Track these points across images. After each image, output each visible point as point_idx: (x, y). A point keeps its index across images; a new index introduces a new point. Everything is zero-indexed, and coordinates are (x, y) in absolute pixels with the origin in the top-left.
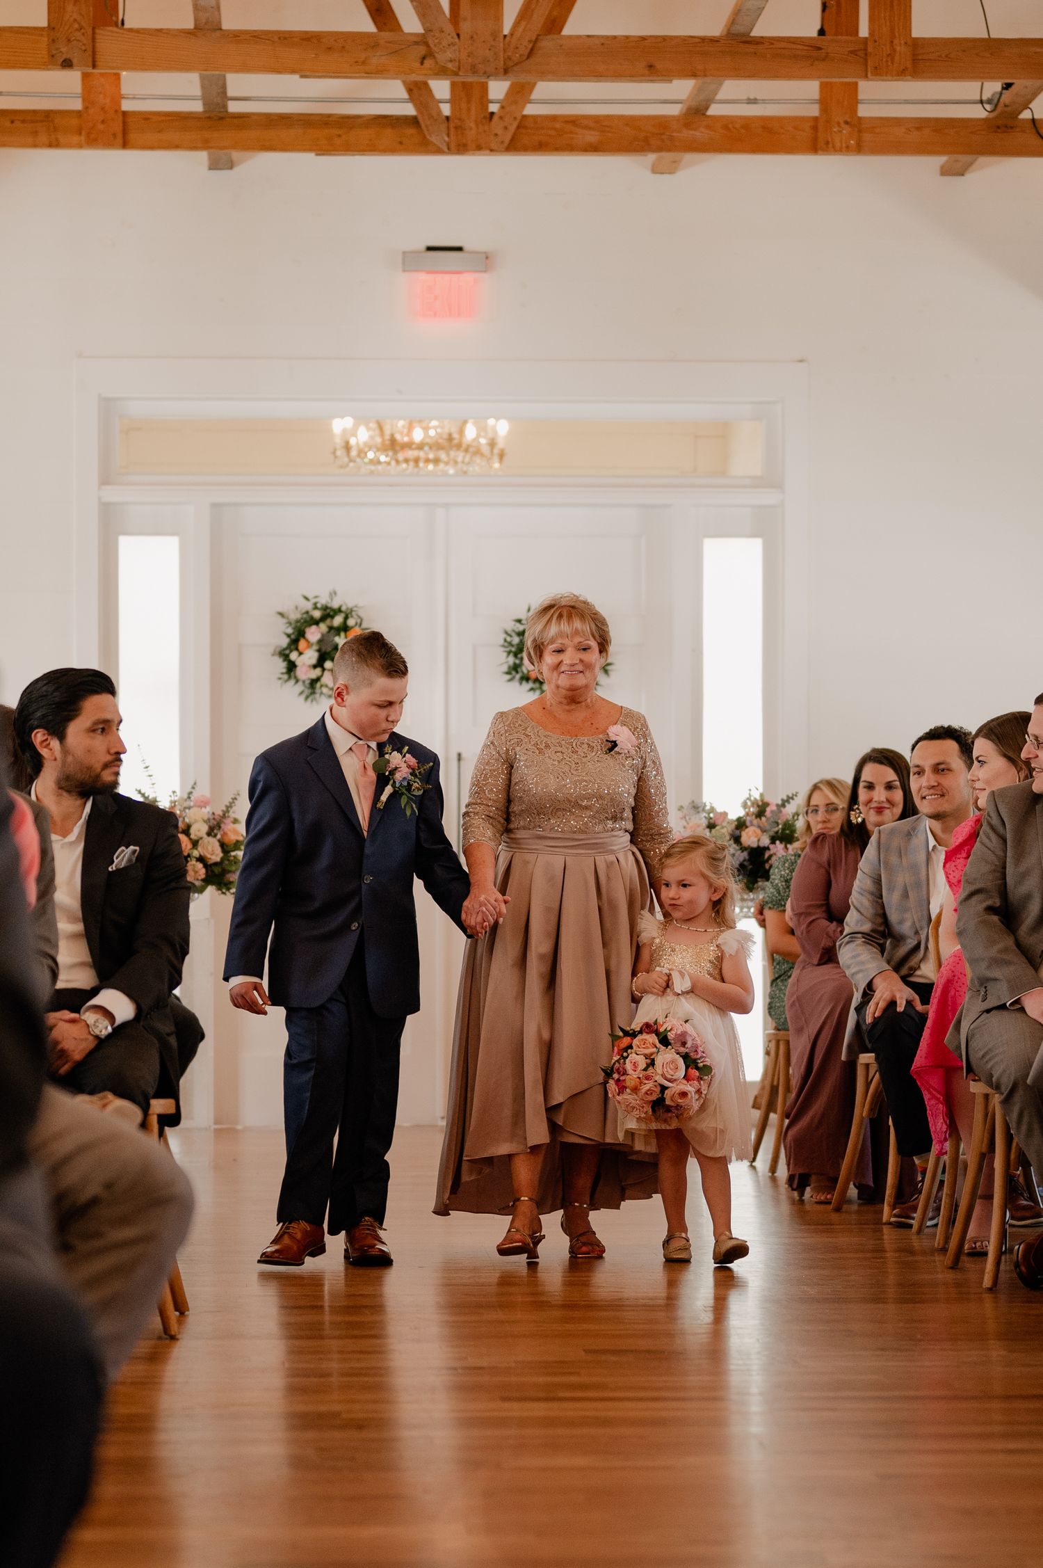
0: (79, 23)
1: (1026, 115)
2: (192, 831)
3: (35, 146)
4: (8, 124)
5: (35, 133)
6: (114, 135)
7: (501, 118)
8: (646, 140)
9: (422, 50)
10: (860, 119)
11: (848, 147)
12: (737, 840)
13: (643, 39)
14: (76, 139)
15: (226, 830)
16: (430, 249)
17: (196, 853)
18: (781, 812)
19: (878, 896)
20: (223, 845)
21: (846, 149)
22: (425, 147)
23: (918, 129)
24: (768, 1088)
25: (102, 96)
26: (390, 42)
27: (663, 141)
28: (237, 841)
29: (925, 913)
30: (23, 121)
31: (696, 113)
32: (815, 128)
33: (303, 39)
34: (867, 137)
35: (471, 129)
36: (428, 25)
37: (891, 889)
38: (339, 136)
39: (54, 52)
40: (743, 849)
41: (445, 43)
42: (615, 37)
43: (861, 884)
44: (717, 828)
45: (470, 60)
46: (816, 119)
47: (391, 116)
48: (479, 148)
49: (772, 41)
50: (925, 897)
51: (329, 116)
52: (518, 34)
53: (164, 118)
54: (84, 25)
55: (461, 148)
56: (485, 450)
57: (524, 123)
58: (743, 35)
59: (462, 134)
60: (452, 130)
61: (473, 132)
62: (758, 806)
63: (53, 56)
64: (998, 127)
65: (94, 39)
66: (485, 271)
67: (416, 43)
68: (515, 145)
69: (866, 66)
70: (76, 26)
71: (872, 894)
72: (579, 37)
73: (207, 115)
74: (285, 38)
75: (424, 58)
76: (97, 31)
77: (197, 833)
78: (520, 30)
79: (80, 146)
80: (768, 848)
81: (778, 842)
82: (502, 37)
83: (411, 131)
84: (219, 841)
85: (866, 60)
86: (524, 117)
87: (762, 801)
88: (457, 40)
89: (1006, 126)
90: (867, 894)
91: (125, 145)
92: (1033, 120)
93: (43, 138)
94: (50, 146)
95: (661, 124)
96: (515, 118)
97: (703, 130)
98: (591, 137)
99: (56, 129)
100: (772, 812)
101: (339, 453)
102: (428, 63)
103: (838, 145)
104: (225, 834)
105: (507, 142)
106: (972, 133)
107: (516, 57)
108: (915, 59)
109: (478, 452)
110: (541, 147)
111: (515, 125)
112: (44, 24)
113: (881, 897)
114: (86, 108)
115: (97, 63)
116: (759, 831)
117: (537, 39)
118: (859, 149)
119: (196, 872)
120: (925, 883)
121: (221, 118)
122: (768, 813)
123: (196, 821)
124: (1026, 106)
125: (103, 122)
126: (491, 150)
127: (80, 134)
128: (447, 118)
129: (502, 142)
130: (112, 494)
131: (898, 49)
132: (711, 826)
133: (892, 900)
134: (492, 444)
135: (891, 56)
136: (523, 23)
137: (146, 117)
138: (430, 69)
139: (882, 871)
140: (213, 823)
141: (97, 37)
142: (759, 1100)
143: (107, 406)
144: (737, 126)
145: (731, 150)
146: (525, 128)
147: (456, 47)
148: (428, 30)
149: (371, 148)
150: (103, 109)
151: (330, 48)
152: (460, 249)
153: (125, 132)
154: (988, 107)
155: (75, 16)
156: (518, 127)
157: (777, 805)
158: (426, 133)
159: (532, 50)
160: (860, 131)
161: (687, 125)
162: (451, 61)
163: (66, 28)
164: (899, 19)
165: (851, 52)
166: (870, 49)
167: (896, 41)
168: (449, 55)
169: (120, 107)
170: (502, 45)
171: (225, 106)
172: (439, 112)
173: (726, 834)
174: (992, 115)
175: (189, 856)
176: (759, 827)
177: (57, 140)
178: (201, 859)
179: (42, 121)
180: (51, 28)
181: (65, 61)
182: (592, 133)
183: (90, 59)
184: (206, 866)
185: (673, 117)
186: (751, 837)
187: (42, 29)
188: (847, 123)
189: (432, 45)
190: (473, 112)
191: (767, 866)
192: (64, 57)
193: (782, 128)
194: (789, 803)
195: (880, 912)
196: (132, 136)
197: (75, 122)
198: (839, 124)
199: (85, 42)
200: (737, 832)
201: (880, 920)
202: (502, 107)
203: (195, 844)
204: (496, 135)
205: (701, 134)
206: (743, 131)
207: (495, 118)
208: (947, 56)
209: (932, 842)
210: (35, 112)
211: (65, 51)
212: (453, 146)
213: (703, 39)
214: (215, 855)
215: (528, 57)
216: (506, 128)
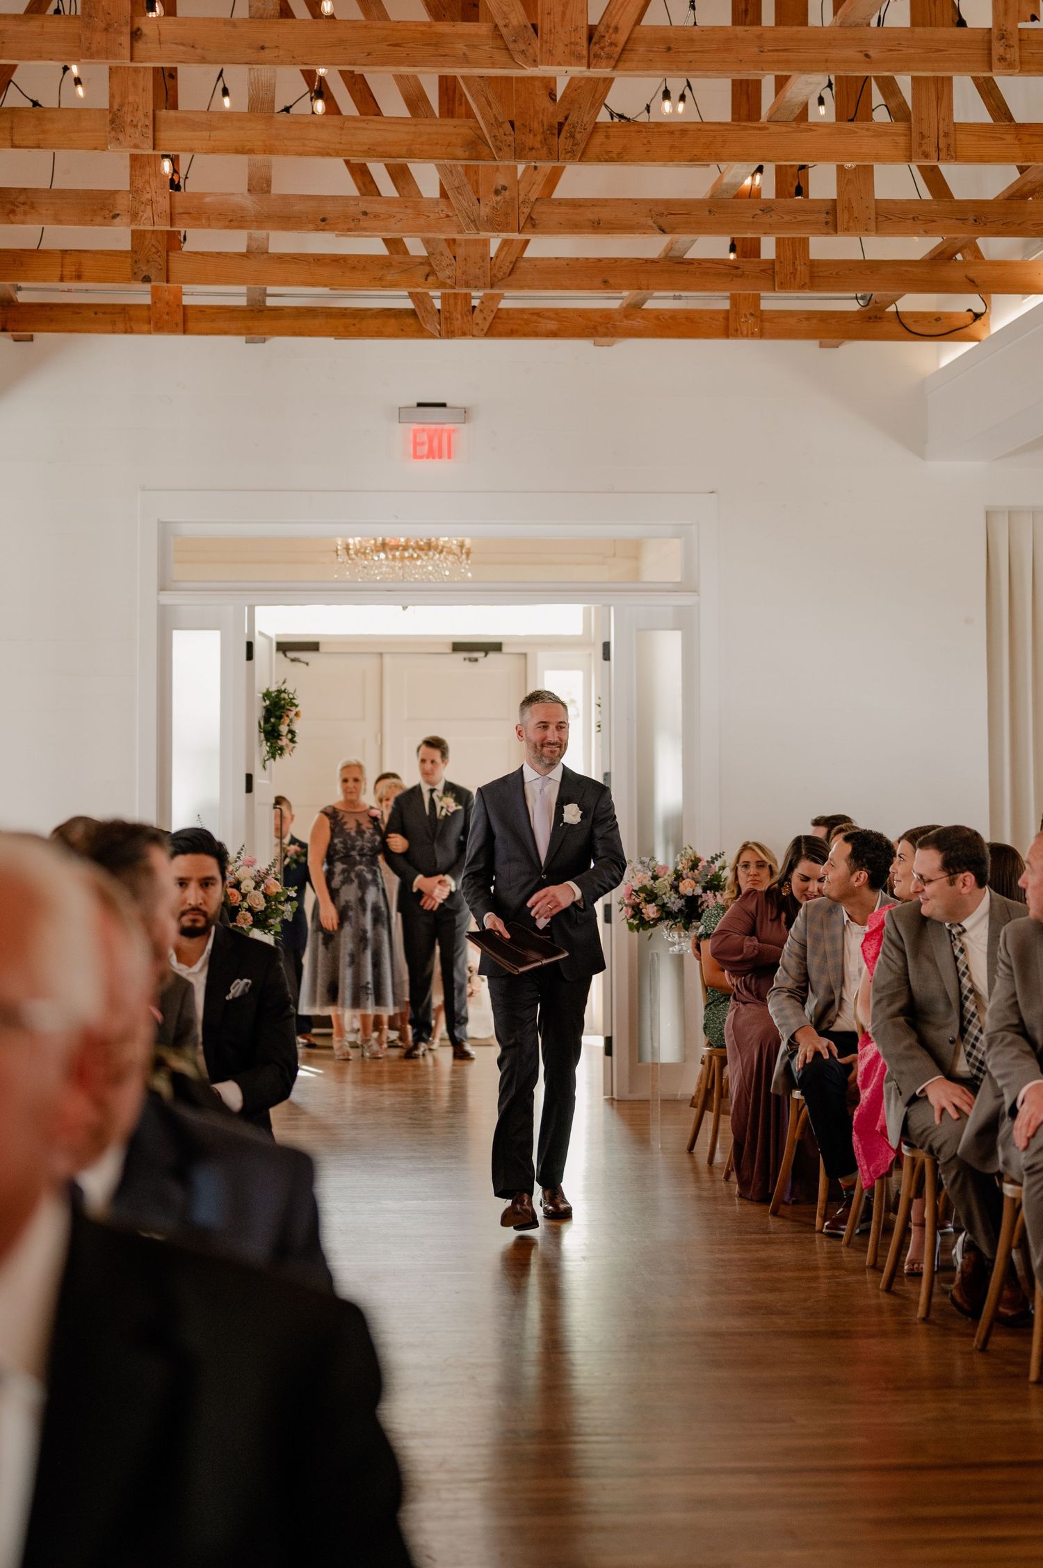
0: (156, 248)
1: (892, 309)
2: (242, 886)
3: (114, 332)
4: (93, 315)
5: (114, 323)
6: (177, 324)
7: (481, 311)
8: (595, 327)
9: (426, 269)
10: (762, 311)
11: (753, 333)
12: (675, 888)
13: (600, 260)
14: (146, 327)
15: (269, 884)
16: (420, 405)
17: (245, 905)
18: (711, 867)
19: (803, 958)
20: (266, 896)
21: (752, 335)
22: (421, 333)
23: (808, 319)
24: (703, 1091)
25: (167, 293)
26: (401, 263)
27: (608, 328)
28: (277, 893)
29: (840, 976)
30: (104, 313)
31: (634, 308)
32: (727, 319)
33: (333, 261)
34: (767, 325)
35: (457, 319)
36: (431, 250)
37: (814, 953)
38: (354, 325)
39: (136, 270)
40: (681, 897)
41: (444, 264)
42: (578, 259)
43: (789, 947)
44: (660, 880)
45: (464, 277)
46: (727, 311)
47: (395, 309)
48: (464, 334)
49: (700, 262)
50: (840, 963)
51: (346, 309)
52: (502, 256)
53: (215, 311)
54: (160, 249)
55: (450, 334)
56: (456, 549)
57: (499, 315)
58: (678, 257)
59: (451, 323)
60: (443, 320)
61: (459, 322)
62: (692, 861)
63: (135, 274)
64: (870, 318)
65: (167, 261)
66: (464, 423)
67: (421, 264)
68: (492, 332)
69: (774, 281)
70: (154, 250)
71: (797, 955)
72: (550, 259)
73: (250, 308)
74: (318, 260)
75: (428, 276)
76: (170, 254)
77: (246, 888)
78: (504, 253)
79: (149, 332)
80: (701, 896)
81: (708, 892)
82: (489, 259)
83: (410, 321)
84: (263, 893)
85: (774, 277)
86: (499, 309)
87: (695, 857)
88: (453, 261)
89: (876, 317)
90: (795, 958)
91: (185, 331)
92: (897, 312)
93: (121, 326)
94: (126, 332)
95: (607, 315)
96: (492, 311)
97: (639, 320)
98: (552, 325)
99: (130, 320)
100: (703, 867)
101: (339, 553)
102: (431, 279)
103: (745, 332)
104: (267, 887)
105: (485, 330)
106: (849, 322)
107: (500, 275)
108: (812, 277)
109: (450, 552)
110: (512, 334)
111: (492, 316)
112: (129, 248)
113: (805, 959)
114: (154, 303)
115: (170, 279)
116: (693, 883)
117: (516, 260)
118: (761, 335)
119: (245, 920)
120: (840, 952)
121: (261, 311)
122: (700, 867)
123: (245, 878)
124: (893, 302)
125: (168, 314)
126: (473, 336)
127: (150, 323)
128: (439, 310)
129: (482, 330)
130: (167, 598)
131: (799, 268)
132: (655, 878)
133: (813, 962)
134: (462, 546)
135: (794, 274)
136: (506, 249)
137: (202, 310)
138: (433, 284)
139: (808, 939)
140: (258, 879)
141: (170, 258)
142: (695, 1100)
143: (165, 530)
144: (666, 317)
145: (661, 336)
146: (500, 318)
147: (453, 267)
148: (431, 254)
149: (379, 334)
150: (167, 303)
151: (354, 268)
152: (444, 405)
153: (185, 322)
154: (861, 302)
155: (153, 242)
156: (494, 318)
157: (708, 861)
158: (422, 322)
159: (512, 269)
160: (762, 321)
161: (626, 317)
162: (449, 278)
163: (147, 251)
164: (800, 245)
165: (763, 271)
166: (777, 269)
167: (797, 262)
168: (448, 273)
169: (181, 300)
170: (489, 265)
171: (264, 302)
172: (433, 306)
173: (667, 884)
174: (864, 309)
175: (240, 906)
176: (693, 879)
177: (131, 327)
178: (250, 909)
179: (120, 313)
180: (134, 251)
181: (145, 277)
182: (553, 322)
183: (165, 276)
184: (253, 915)
185: (615, 310)
186: (687, 887)
187: (127, 252)
188: (752, 314)
189: (434, 266)
190: (459, 308)
191: (700, 910)
192: (145, 274)
193: (701, 319)
194: (717, 860)
195: (804, 971)
196: (190, 325)
197: (145, 313)
198: (745, 316)
199: (161, 263)
200: (676, 883)
201: (803, 978)
202: (482, 302)
203: (244, 896)
204: (477, 324)
205: (637, 323)
206: (670, 321)
207: (477, 311)
208: (837, 274)
209: (846, 918)
210: (114, 305)
211: (144, 269)
212: (443, 333)
213: (646, 261)
214: (260, 904)
215: (509, 275)
216: (485, 319)
